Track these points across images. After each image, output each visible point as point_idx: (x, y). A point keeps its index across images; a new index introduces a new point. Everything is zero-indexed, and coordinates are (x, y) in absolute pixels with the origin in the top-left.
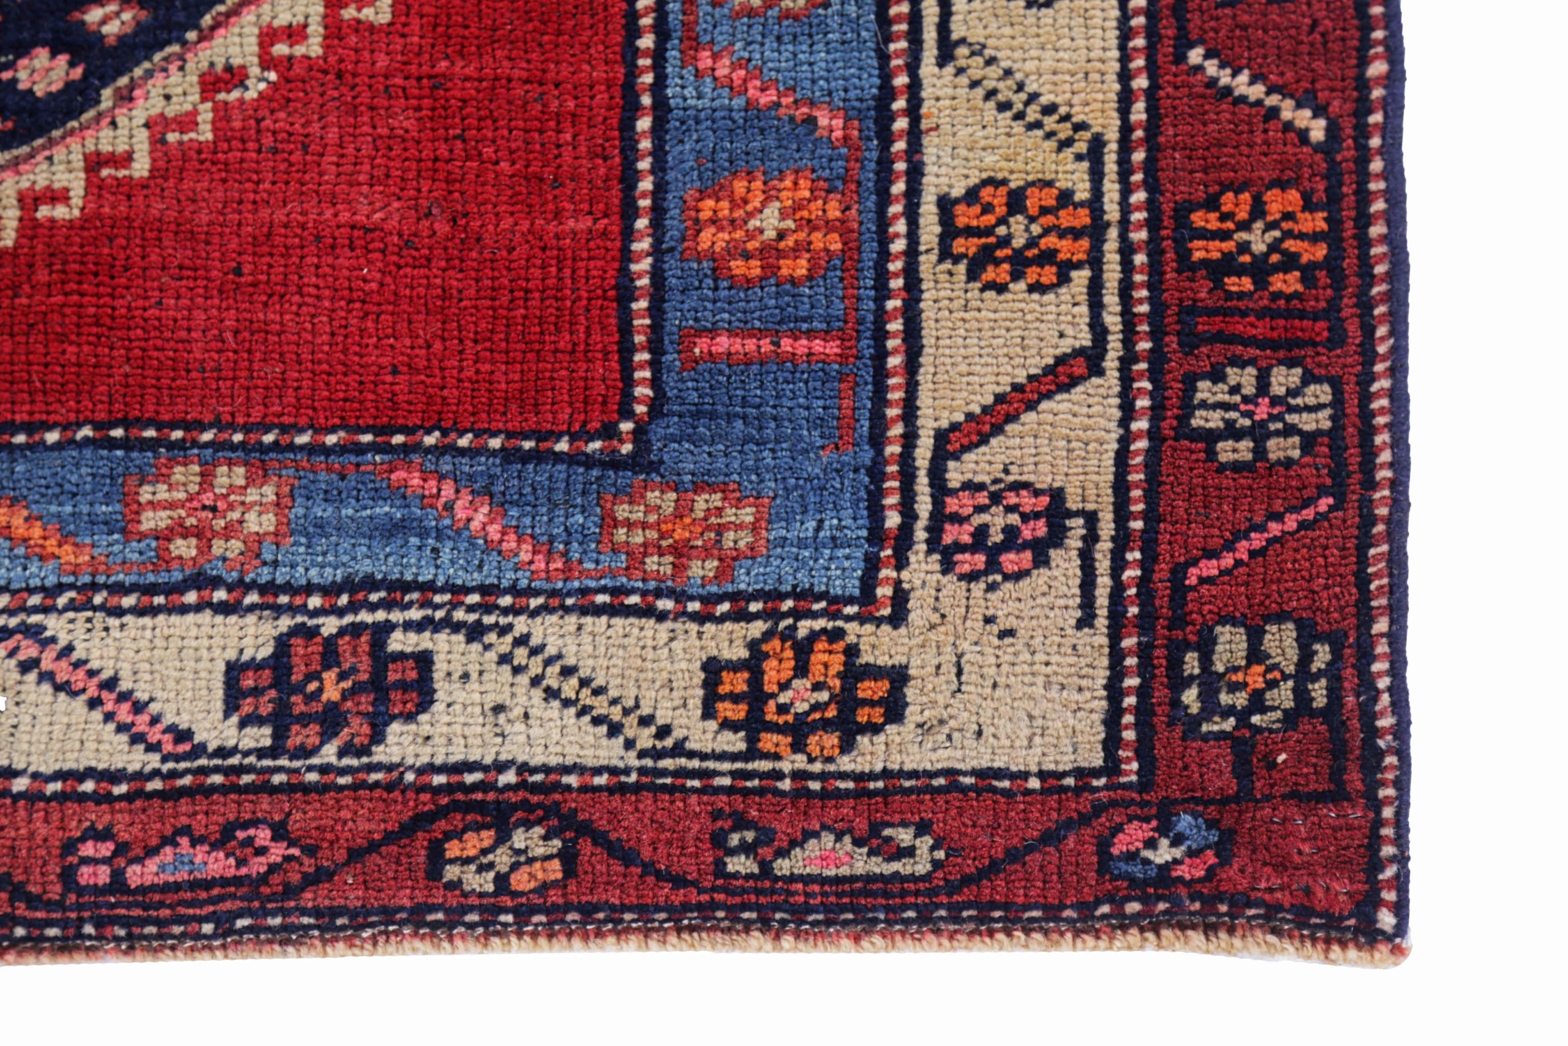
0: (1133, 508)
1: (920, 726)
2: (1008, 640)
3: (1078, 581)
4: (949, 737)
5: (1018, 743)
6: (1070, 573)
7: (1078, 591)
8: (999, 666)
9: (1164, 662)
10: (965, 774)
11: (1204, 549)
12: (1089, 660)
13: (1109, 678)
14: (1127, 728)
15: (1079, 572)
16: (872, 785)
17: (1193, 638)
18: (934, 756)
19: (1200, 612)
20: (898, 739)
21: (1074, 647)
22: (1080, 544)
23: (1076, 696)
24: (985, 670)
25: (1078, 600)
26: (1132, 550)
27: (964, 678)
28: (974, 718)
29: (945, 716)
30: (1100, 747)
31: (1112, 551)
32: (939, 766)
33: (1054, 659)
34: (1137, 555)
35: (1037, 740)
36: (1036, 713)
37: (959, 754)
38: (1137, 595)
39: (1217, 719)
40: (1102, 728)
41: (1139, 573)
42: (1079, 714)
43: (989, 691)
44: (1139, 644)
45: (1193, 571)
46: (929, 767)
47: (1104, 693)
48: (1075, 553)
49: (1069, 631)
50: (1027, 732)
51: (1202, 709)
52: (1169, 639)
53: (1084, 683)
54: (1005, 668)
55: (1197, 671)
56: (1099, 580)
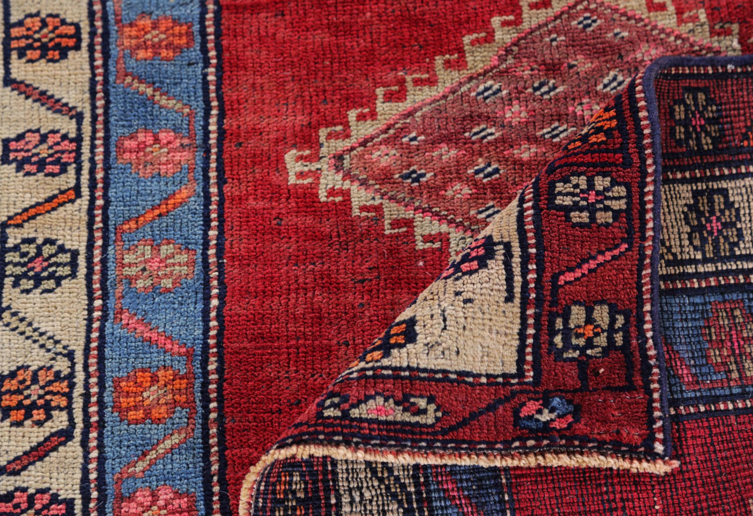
0: (530, 242)
1: (427, 345)
2: (469, 305)
3: (504, 277)
4: (443, 353)
5: (476, 360)
6: (500, 272)
7: (505, 282)
8: (466, 318)
9: (547, 323)
10: (452, 373)
11: (567, 267)
12: (510, 320)
13: (520, 330)
14: (528, 354)
15: (504, 272)
16: (402, 374)
17: (560, 312)
18: (436, 362)
19: (564, 299)
20: (414, 351)
21: (504, 312)
22: (502, 258)
23: (504, 338)
24: (459, 320)
25: (505, 287)
26: (531, 264)
27: (447, 323)
28: (455, 344)
29: (439, 340)
30: (515, 364)
31: (521, 263)
32: (438, 368)
33: (494, 318)
34: (534, 267)
35: (486, 358)
36: (485, 345)
37: (449, 362)
38: (535, 288)
39: (571, 351)
40: (516, 354)
41: (536, 276)
42: (505, 347)
43: (461, 331)
44: (535, 313)
45: (562, 277)
46: (433, 367)
47: (517, 337)
48: (500, 263)
49: (501, 304)
50: (481, 354)
51: (564, 346)
52: (550, 312)
53: (508, 331)
54: (469, 320)
55: (561, 327)
56: (516, 278)
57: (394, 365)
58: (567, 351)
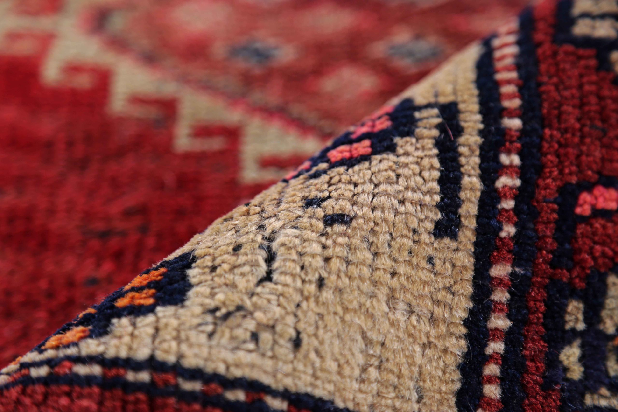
0: (506, 104)
1: (213, 311)
2: (338, 228)
3: (436, 174)
4: (255, 337)
5: (347, 371)
6: (426, 162)
7: (436, 186)
8: (327, 260)
9: (543, 308)
10: (275, 393)
11: (599, 173)
12: (448, 282)
13: (471, 312)
14: (490, 380)
15: (436, 163)
16: (131, 376)
17: (580, 284)
18: (230, 357)
19: (591, 252)
20: (174, 323)
21: (430, 260)
22: (435, 133)
23: (425, 327)
24: (307, 260)
25: (437, 198)
26: (509, 152)
27: (276, 265)
28: (290, 320)
29: (248, 303)
30: (453, 400)
31: (482, 147)
32: (237, 373)
33: (401, 270)
34: (516, 160)
35: (373, 373)
36: (373, 335)
37: (268, 364)
38: (516, 210)
39: (604, 391)
40: (457, 376)
41: (518, 182)
42: (428, 351)
43: (312, 288)
44: (513, 275)
45: (585, 197)
46: (221, 369)
47: (463, 330)
48: (429, 143)
49: (425, 238)
50: (360, 359)
51: (586, 375)
52: (551, 278)
53: (438, 311)
54: (335, 264)
55: (581, 326)
56: (466, 180)
57: (111, 353)
58: (594, 391)
